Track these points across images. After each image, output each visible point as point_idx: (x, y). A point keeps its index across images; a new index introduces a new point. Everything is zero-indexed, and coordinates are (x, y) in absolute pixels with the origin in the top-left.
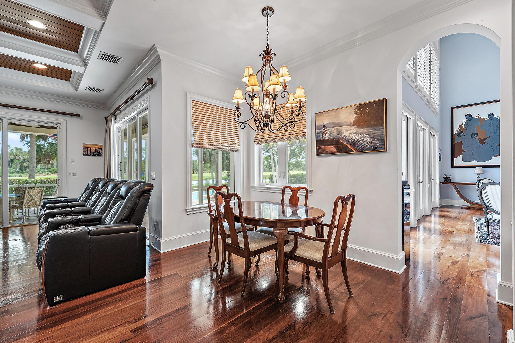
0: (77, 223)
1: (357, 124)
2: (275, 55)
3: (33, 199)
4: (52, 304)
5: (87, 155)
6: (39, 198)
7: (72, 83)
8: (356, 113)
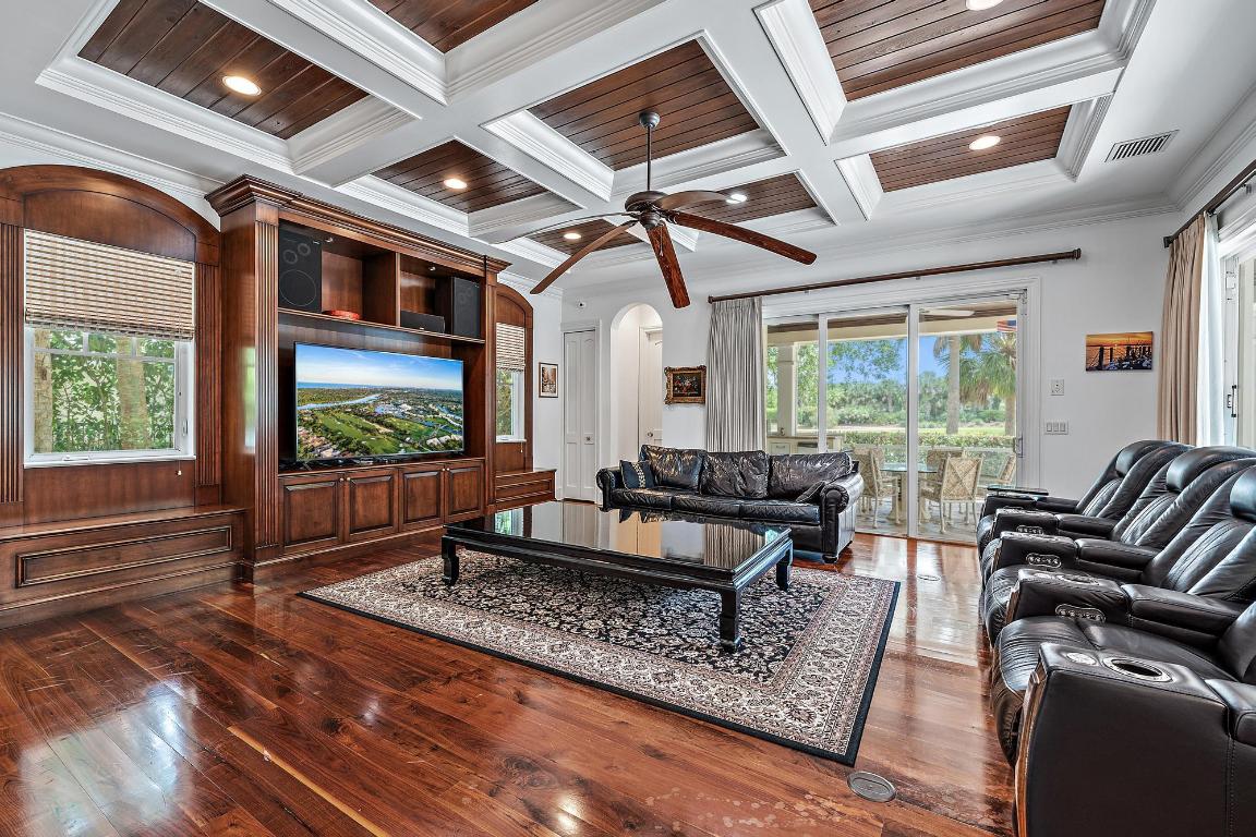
3: (959, 481)
5: (1100, 368)
6: (972, 479)
7: (1061, 161)
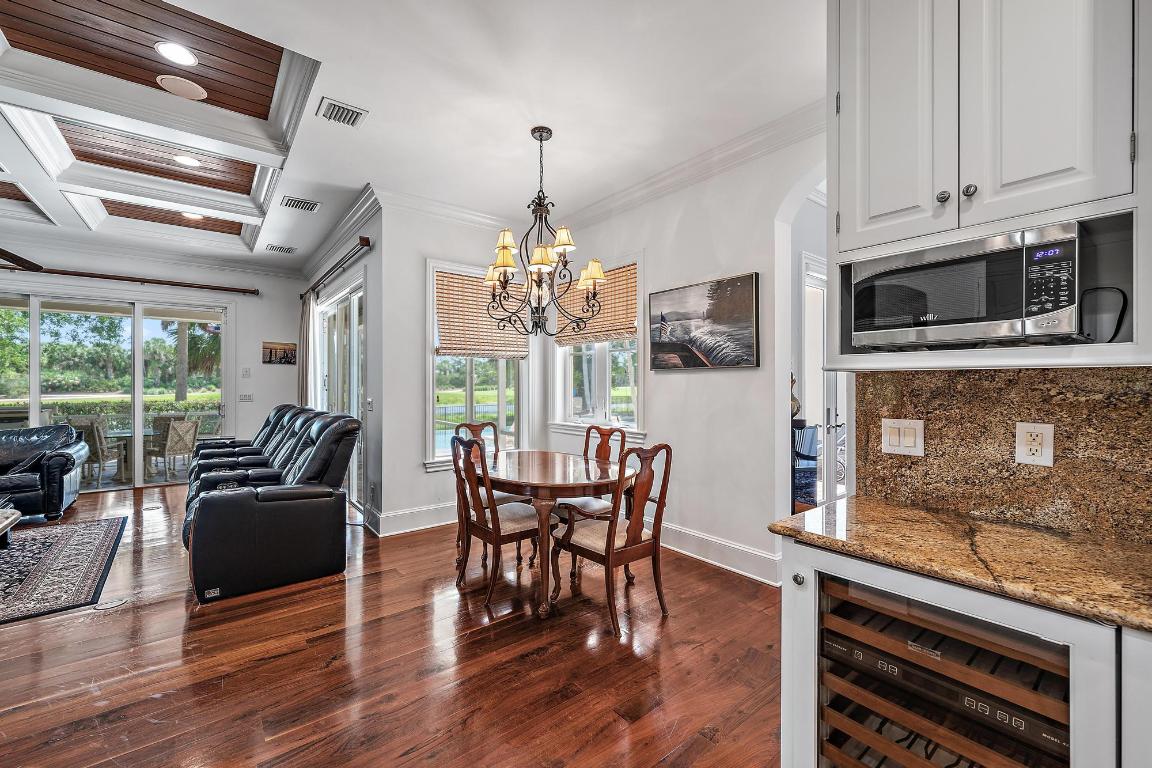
0: (243, 481)
1: (713, 316)
2: (553, 205)
3: (181, 438)
4: (204, 601)
5: (270, 362)
6: (191, 438)
7: (243, 239)
8: (711, 298)
